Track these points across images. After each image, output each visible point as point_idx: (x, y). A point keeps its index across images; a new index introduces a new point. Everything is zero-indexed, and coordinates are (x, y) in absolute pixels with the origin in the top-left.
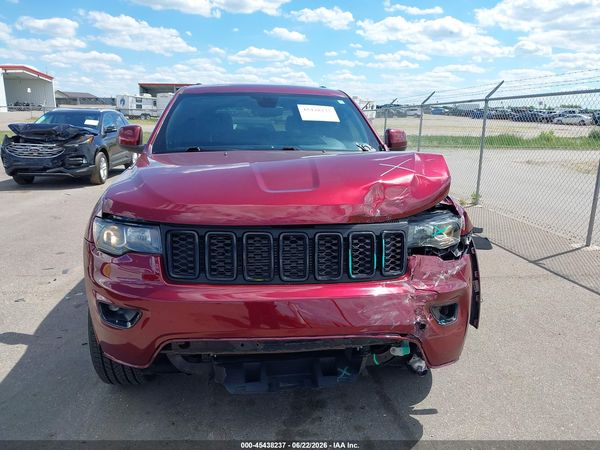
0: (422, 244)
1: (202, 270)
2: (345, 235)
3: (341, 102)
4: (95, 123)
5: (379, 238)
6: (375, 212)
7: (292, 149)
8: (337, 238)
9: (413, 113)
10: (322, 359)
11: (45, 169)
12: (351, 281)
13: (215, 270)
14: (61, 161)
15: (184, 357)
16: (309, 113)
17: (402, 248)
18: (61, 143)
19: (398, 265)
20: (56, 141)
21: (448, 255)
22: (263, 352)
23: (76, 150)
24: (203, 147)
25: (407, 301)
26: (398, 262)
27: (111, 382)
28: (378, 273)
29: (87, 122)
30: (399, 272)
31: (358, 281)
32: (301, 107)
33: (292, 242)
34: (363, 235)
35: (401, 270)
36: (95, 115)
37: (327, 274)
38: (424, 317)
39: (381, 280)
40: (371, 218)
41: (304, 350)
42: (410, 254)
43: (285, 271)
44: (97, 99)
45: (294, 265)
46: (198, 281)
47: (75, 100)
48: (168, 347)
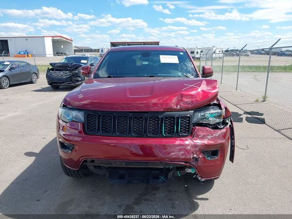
0: (201, 122)
1: (99, 130)
2: (162, 116)
3: (182, 53)
4: (85, 62)
5: (178, 118)
6: (177, 106)
7: (153, 77)
8: (158, 118)
9: (245, 54)
10: (153, 172)
11: (64, 82)
12: (163, 137)
13: (104, 130)
14: (70, 79)
15: (94, 166)
16: (165, 59)
17: (189, 123)
18: (71, 71)
19: (187, 131)
20: (68, 70)
21: (215, 127)
22: (125, 166)
23: (76, 74)
24: (114, 76)
25: (189, 147)
26: (187, 130)
27: (69, 175)
28: (177, 134)
29: (82, 61)
30: (187, 134)
31: (166, 137)
32: (161, 57)
33: (138, 119)
34: (170, 117)
35: (188, 133)
36: (86, 58)
37: (152, 133)
38: (198, 155)
39: (178, 137)
40: (175, 109)
41: (142, 167)
42: (194, 126)
43: (134, 132)
44: (92, 50)
45: (138, 129)
46: (97, 134)
47: (82, 50)
48: (85, 161)
